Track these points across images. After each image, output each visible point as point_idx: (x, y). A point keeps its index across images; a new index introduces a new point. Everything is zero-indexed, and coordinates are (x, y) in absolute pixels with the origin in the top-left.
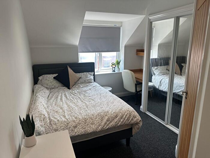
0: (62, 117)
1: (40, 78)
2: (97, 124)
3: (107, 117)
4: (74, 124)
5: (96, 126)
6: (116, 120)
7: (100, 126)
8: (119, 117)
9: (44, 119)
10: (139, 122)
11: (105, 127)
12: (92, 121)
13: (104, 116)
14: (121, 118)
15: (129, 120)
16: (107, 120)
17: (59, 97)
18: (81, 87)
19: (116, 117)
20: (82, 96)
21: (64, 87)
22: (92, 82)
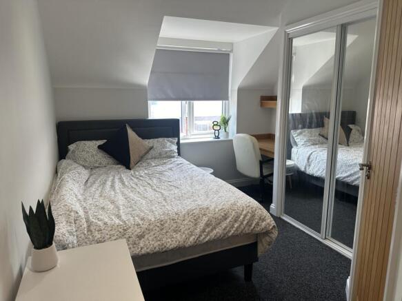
0: (113, 217)
1: (72, 147)
2: (186, 232)
3: (205, 219)
4: (139, 230)
5: (184, 236)
6: (224, 225)
7: (191, 235)
8: (230, 218)
9: (75, 220)
10: (272, 229)
11: (202, 238)
12: (175, 225)
13: (201, 216)
14: (236, 221)
15: (250, 226)
16: (207, 225)
17: (109, 183)
18: (154, 165)
19: (225, 218)
20: (155, 181)
21: (120, 166)
22: (174, 157)
